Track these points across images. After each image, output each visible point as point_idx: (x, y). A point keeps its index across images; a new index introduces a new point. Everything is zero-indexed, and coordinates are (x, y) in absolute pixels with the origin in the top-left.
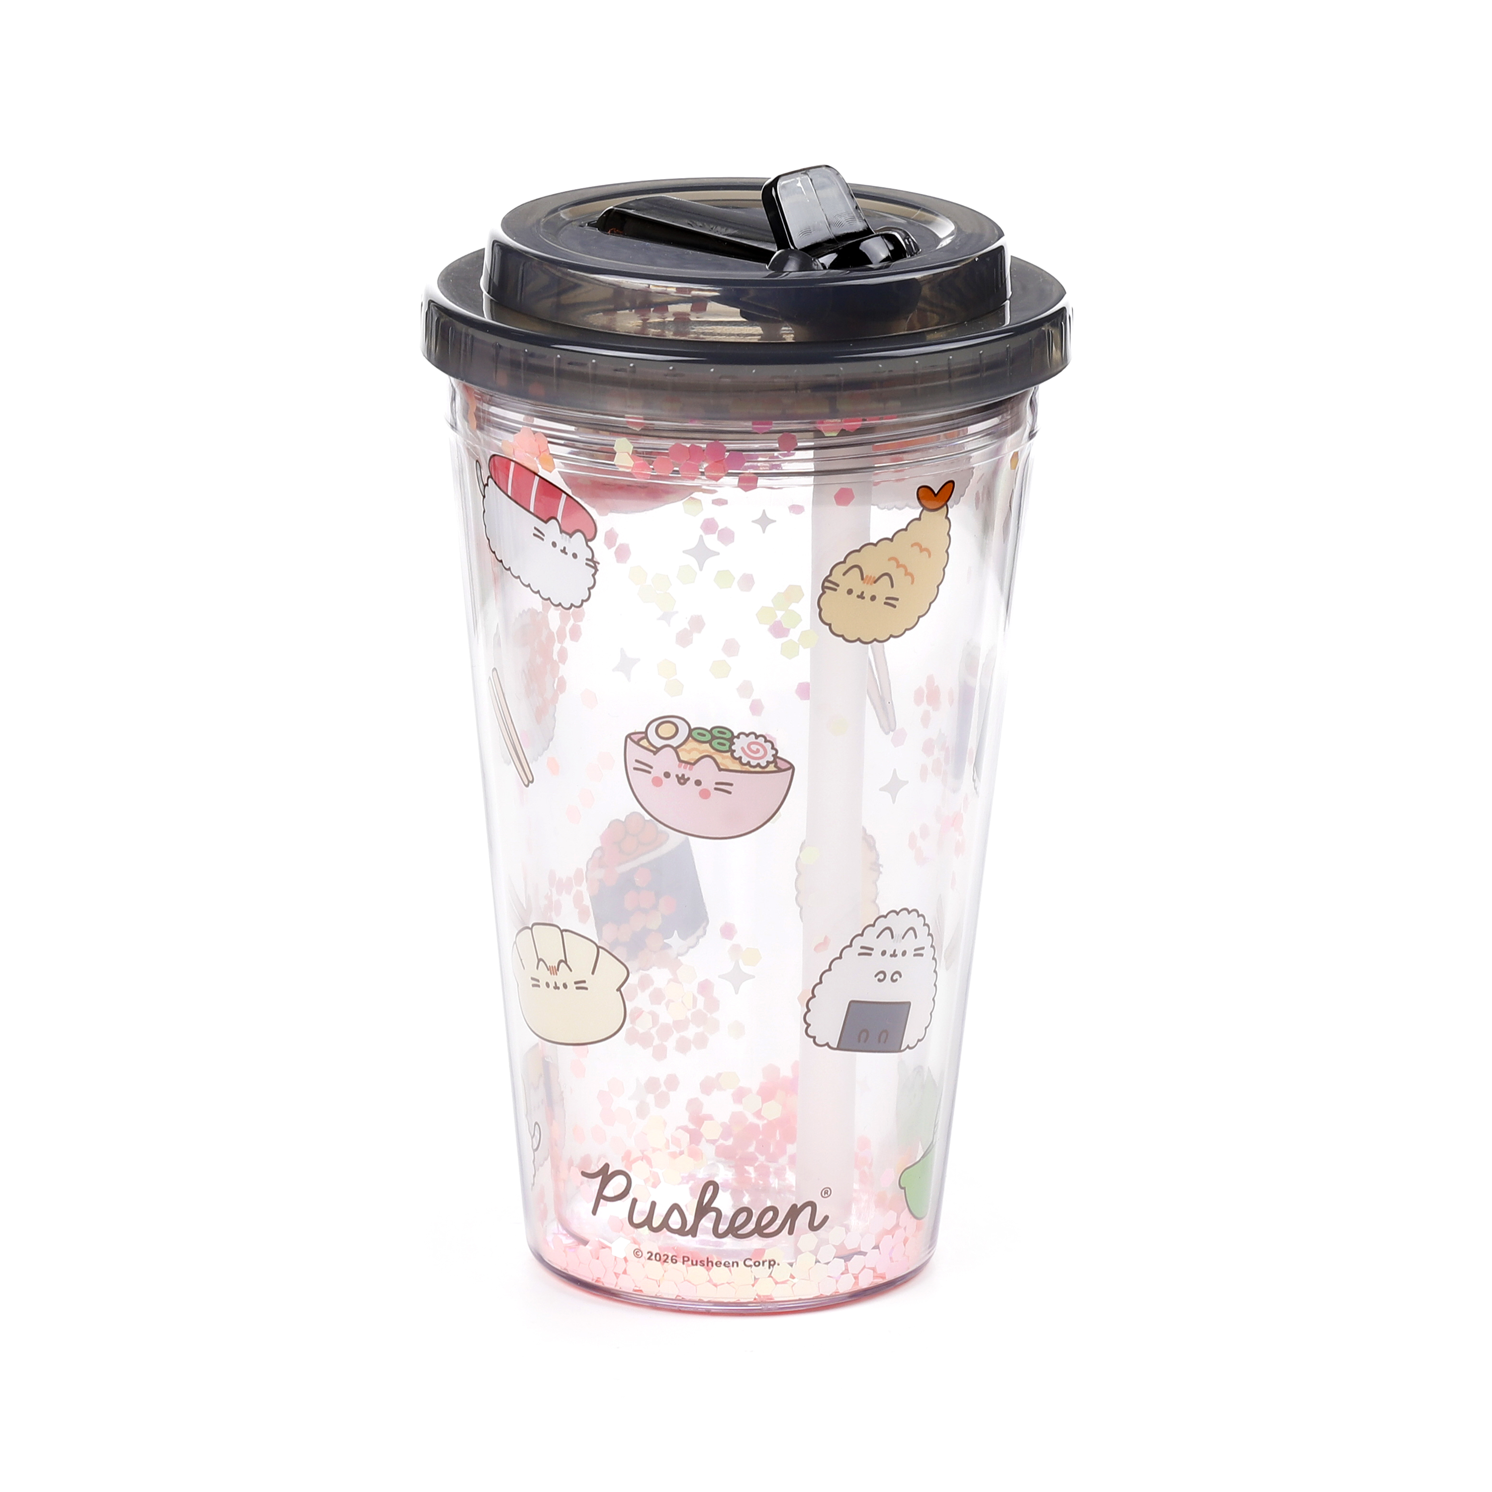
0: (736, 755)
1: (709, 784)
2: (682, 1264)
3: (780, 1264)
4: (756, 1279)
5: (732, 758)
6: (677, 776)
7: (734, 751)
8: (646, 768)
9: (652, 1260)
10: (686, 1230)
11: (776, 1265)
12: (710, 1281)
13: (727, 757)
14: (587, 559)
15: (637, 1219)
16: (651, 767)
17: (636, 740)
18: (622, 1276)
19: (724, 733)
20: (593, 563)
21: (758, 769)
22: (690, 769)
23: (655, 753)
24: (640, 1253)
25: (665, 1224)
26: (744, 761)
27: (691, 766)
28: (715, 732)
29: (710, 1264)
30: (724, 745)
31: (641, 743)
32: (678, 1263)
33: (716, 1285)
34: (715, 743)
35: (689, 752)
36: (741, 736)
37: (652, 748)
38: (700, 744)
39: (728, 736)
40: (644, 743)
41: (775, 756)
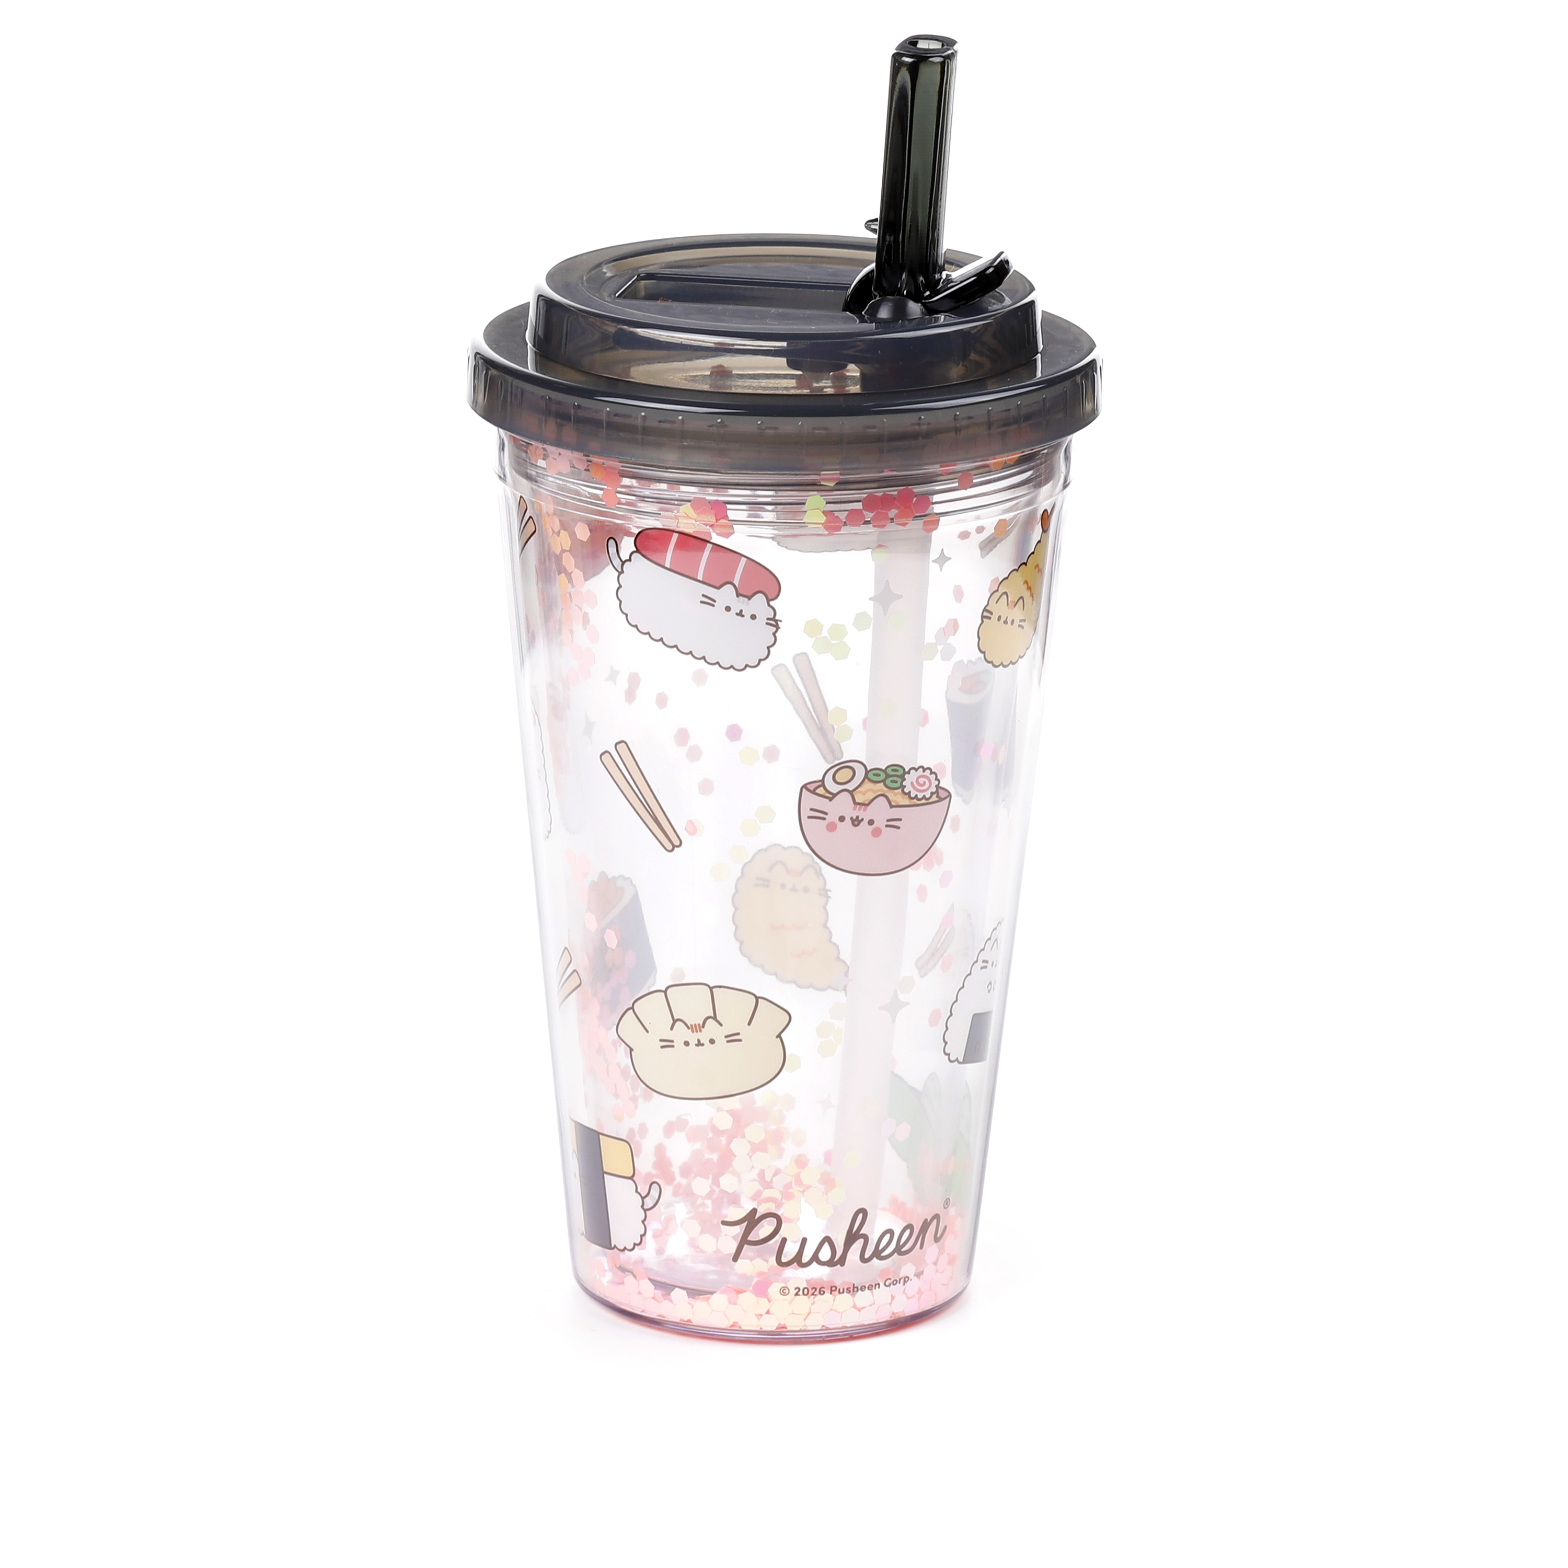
0: (906, 790)
1: (880, 823)
2: (829, 1294)
3: (913, 1280)
4: (893, 1298)
5: (902, 794)
6: (852, 818)
7: (905, 787)
8: (819, 815)
9: (799, 1295)
10: (835, 1260)
11: (909, 1281)
12: (855, 1307)
13: (898, 793)
14: (768, 619)
15: (786, 1257)
16: (826, 814)
17: (812, 789)
18: (765, 1316)
19: (897, 771)
20: (774, 623)
21: (924, 801)
22: (865, 810)
23: (831, 799)
24: (787, 1291)
25: (815, 1258)
26: (913, 795)
27: (866, 807)
28: (889, 771)
29: (856, 1289)
30: (896, 782)
31: (817, 791)
32: (826, 1294)
33: (859, 1310)
34: (888, 782)
35: (864, 793)
36: (912, 771)
37: (828, 795)
38: (875, 784)
39: (901, 772)
40: (821, 791)
41: (938, 787)
